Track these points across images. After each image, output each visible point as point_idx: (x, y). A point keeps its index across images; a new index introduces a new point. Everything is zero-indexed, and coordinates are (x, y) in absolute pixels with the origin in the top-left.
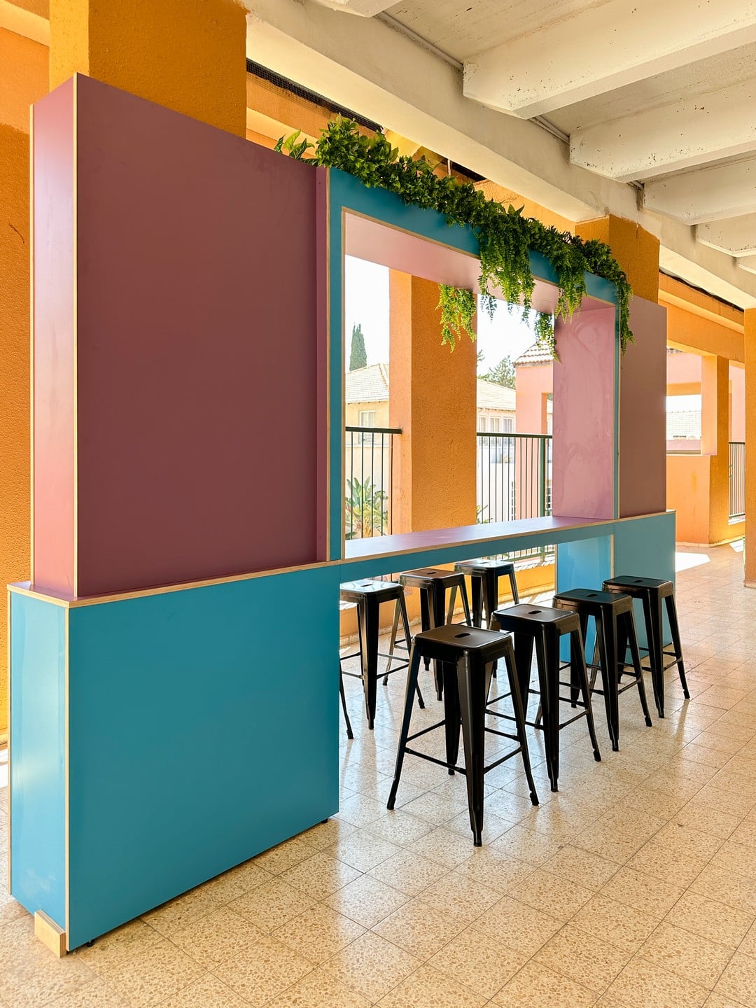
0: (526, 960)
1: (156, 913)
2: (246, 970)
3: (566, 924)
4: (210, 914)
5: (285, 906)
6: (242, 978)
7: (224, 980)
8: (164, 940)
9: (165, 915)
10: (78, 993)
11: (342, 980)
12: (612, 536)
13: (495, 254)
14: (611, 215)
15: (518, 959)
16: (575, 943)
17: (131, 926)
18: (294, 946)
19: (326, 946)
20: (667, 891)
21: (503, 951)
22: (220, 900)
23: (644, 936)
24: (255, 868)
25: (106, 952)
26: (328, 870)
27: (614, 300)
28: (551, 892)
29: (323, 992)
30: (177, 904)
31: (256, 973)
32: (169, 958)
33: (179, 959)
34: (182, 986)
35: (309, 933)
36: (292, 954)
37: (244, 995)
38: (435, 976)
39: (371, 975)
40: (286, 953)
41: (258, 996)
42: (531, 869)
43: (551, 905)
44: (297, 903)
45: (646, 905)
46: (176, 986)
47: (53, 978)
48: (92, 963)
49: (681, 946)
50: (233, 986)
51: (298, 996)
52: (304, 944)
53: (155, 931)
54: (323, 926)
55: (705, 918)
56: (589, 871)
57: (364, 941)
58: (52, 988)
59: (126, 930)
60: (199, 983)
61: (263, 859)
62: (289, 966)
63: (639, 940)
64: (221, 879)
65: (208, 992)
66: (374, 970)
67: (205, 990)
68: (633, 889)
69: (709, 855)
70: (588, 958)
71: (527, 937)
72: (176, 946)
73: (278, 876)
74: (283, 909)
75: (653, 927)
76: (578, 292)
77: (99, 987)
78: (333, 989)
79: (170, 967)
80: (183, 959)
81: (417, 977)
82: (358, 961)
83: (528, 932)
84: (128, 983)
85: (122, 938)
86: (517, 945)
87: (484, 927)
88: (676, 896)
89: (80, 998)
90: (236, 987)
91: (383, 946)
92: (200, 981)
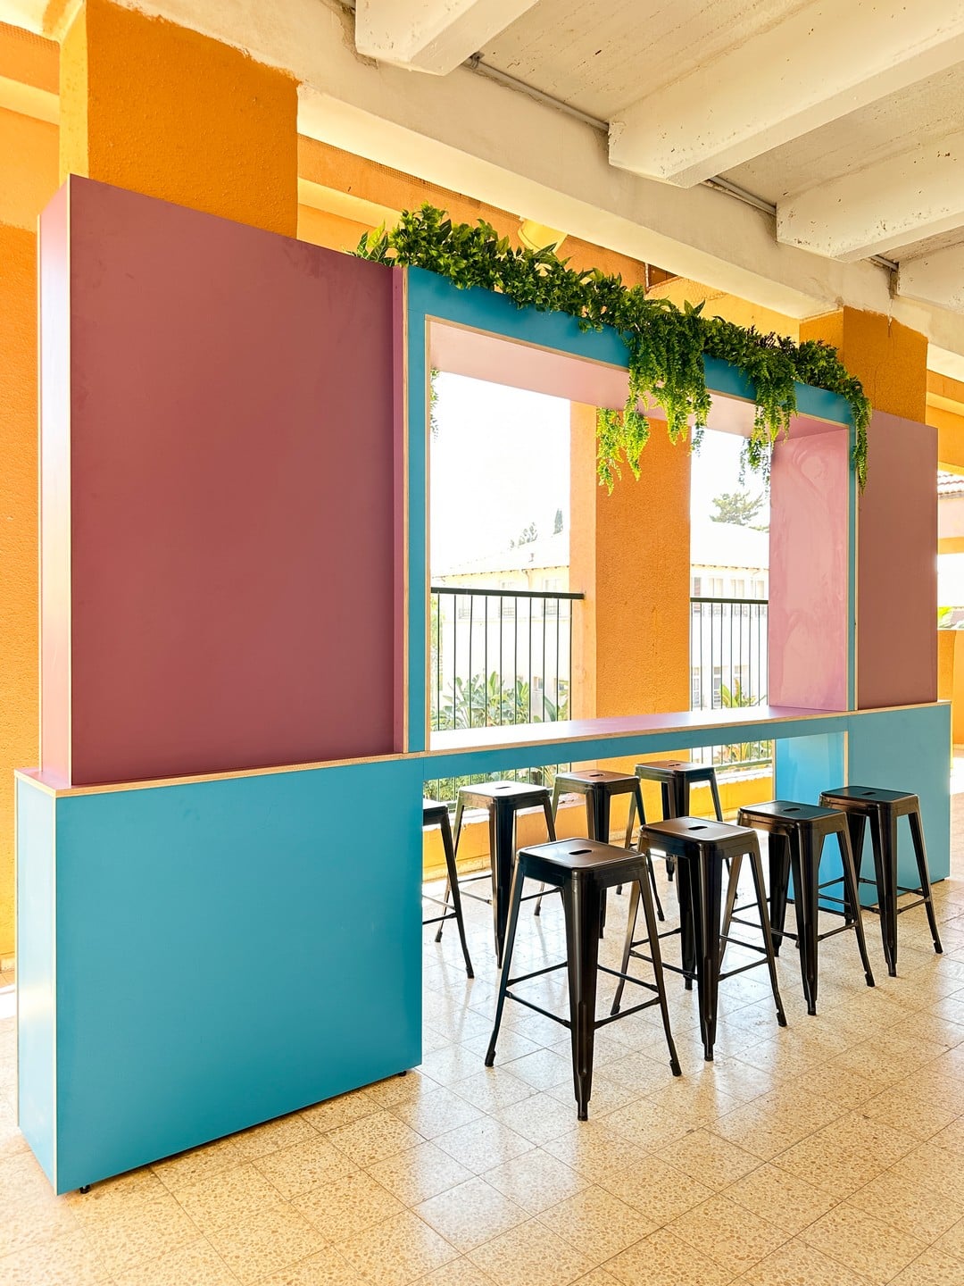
0: (591, 1267)
1: (169, 1164)
2: (246, 1240)
3: (662, 1228)
4: (229, 1171)
5: (319, 1170)
6: (239, 1249)
7: (218, 1248)
8: (167, 1195)
9: (178, 1167)
10: (52, 1244)
11: (355, 1265)
12: (846, 734)
13: (651, 366)
14: (846, 308)
15: (583, 1264)
16: (664, 1252)
17: (136, 1175)
18: (311, 1219)
19: (350, 1222)
20: (815, 1200)
21: (567, 1252)
22: (246, 1155)
23: (760, 1254)
24: (301, 1122)
25: (99, 1201)
26: (385, 1132)
27: (848, 420)
28: (657, 1186)
29: (327, 1276)
30: (197, 1155)
31: (257, 1244)
32: (166, 1215)
33: (176, 1218)
34: (168, 1249)
35: (335, 1205)
36: (307, 1227)
37: (233, 1268)
38: (469, 1272)
39: (392, 1262)
40: (299, 1226)
41: (250, 1272)
42: (641, 1154)
43: (650, 1202)
44: (335, 1168)
45: (779, 1215)
46: (162, 1249)
47: (32, 1224)
48: (79, 1212)
49: (809, 1273)
50: (225, 1256)
51: (295, 1276)
52: (324, 1217)
53: (161, 1183)
54: (355, 1198)
55: (855, 1240)
56: (717, 1164)
57: (399, 1221)
58: (27, 1235)
59: (130, 1179)
60: (188, 1249)
61: (313, 1112)
62: (298, 1240)
63: (753, 1258)
64: (257, 1131)
65: (196, 1259)
66: (398, 1258)
67: (192, 1258)
68: (769, 1193)
69: (892, 1159)
70: (674, 1273)
71: (603, 1239)
72: (178, 1203)
73: (324, 1134)
74: (315, 1173)
75: (777, 1244)
76: (785, 411)
77: (78, 1240)
78: (340, 1274)
79: (163, 1226)
80: (181, 1219)
81: (446, 1271)
82: (382, 1244)
83: (608, 1233)
84: (110, 1239)
85: (123, 1187)
86: (588, 1247)
87: (554, 1220)
88: (824, 1207)
89: (54, 1249)
90: (228, 1258)
91: (419, 1229)
92: (190, 1246)
